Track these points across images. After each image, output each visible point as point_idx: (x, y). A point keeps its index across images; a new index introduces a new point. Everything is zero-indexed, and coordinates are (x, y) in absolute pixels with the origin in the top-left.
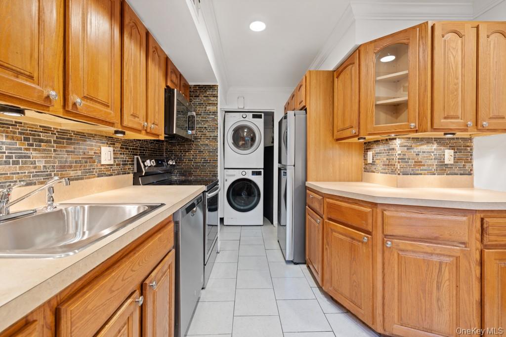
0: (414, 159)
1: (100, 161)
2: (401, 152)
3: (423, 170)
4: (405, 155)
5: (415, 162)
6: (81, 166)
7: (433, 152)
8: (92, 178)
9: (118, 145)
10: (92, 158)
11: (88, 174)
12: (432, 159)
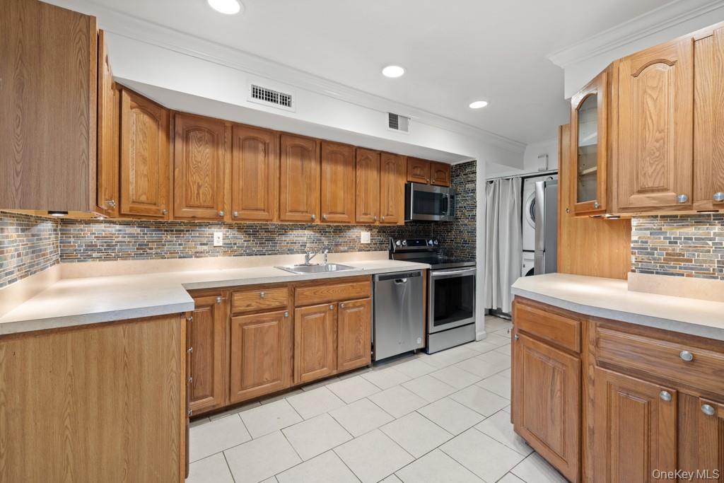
0: (665, 250)
1: (360, 242)
2: (639, 238)
3: (685, 268)
4: (647, 242)
5: (667, 254)
6: (347, 245)
7: (710, 239)
8: (354, 252)
9: (376, 231)
10: (354, 240)
11: (351, 249)
12: (709, 251)
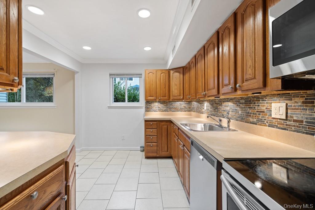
1: (271, 115)
6: (255, 116)
8: (263, 125)
10: (264, 112)
11: (260, 122)
